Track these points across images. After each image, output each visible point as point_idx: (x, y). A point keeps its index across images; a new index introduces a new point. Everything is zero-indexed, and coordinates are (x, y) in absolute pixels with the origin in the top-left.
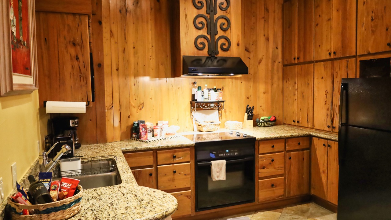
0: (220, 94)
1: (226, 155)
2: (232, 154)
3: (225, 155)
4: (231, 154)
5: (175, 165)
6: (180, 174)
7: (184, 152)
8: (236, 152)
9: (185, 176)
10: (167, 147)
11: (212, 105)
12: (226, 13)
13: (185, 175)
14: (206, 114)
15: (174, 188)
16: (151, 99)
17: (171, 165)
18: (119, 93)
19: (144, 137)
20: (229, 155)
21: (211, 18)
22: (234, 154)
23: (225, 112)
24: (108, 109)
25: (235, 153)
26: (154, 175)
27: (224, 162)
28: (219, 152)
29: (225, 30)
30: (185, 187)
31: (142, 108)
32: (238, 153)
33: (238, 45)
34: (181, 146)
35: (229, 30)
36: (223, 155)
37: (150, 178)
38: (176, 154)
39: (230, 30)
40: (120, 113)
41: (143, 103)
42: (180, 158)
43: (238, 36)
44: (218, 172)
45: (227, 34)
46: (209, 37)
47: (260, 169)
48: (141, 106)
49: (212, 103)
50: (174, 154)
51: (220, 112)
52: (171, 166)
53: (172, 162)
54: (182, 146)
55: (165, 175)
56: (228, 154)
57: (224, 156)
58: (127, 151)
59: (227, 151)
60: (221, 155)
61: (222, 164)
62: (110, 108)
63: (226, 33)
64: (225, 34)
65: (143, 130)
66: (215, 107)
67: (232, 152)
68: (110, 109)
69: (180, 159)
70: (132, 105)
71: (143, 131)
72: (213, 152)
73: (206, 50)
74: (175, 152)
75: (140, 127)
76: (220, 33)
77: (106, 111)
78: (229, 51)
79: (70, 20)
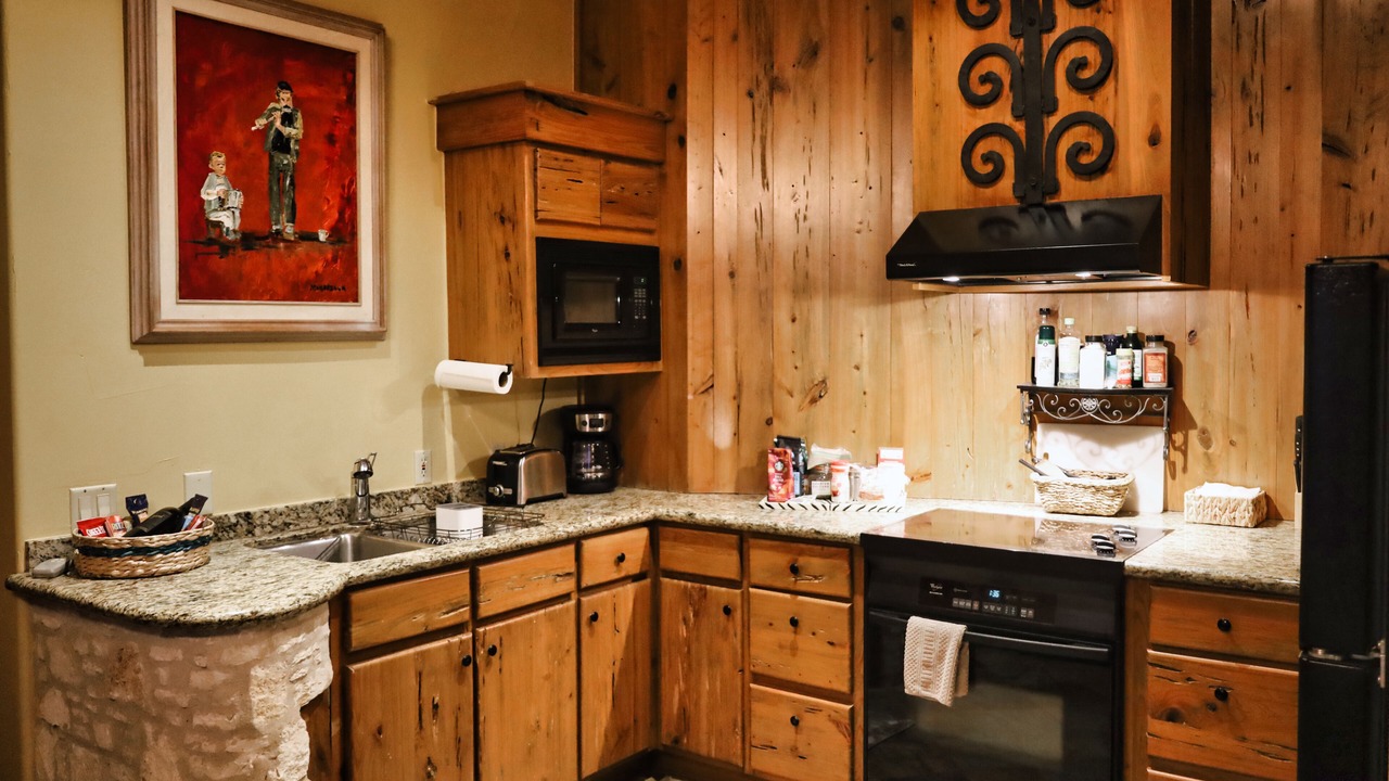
0: (1149, 358)
1: (981, 606)
2: (1010, 611)
3: (976, 606)
4: (1003, 610)
5: (800, 598)
6: (814, 634)
7: (829, 560)
8: (1028, 607)
9: (830, 647)
10: (772, 531)
11: (1089, 404)
12: (1098, 11)
13: (831, 644)
14: (1101, 441)
15: (794, 677)
16: (857, 368)
17: (788, 596)
18: (736, 346)
19: (778, 491)
20: (995, 614)
21: (1033, 49)
22: (1019, 612)
23: (1206, 441)
24: (695, 393)
25: (1023, 611)
26: (738, 615)
27: (957, 630)
28: (956, 590)
29: (1089, 88)
30: (828, 686)
31: (821, 397)
32: (1035, 613)
33: (1154, 140)
34: (815, 536)
35: (1109, 87)
36: (969, 604)
37: (728, 620)
38: (802, 561)
39: (1117, 81)
40: (739, 407)
41: (824, 381)
42: (816, 578)
43: (1155, 100)
44: (927, 665)
45: (1103, 104)
46: (1020, 127)
47: (1153, 717)
48: (817, 393)
49: (1087, 397)
50: (796, 560)
51: (1178, 438)
52: (786, 599)
53: (791, 587)
54: (820, 537)
55: (771, 624)
56: (992, 608)
57: (971, 610)
58: (669, 519)
59: (996, 594)
60: (962, 603)
61: (945, 640)
62: (703, 389)
63: (1097, 99)
64: (1090, 103)
65: (779, 466)
66: (1109, 412)
67: (1011, 603)
68: (703, 392)
69: (817, 581)
70: (781, 386)
71: (777, 471)
72: (932, 585)
73: (1007, 184)
74: (801, 553)
75: (771, 457)
76: (1068, 101)
77: (690, 397)
78: (1108, 177)
79: (495, 159)
